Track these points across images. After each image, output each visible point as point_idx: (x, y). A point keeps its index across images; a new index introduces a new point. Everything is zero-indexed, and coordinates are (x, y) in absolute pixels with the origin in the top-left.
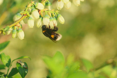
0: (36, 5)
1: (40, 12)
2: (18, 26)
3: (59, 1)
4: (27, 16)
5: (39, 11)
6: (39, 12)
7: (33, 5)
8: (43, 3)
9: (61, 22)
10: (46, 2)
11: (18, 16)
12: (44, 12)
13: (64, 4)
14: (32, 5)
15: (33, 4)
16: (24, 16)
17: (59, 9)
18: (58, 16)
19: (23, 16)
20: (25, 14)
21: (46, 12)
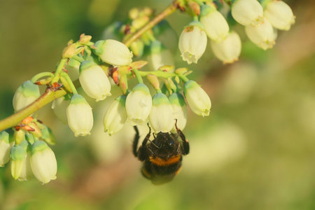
0: (98, 50)
1: (115, 74)
2: (27, 128)
3: (188, 31)
4: (63, 92)
5: (112, 70)
6: (111, 75)
7: (89, 52)
8: (128, 43)
9: (198, 110)
10: (148, 43)
11: (26, 92)
12: (133, 73)
13: (209, 40)
14: (86, 48)
15: (89, 47)
16: (50, 92)
17: (189, 63)
18: (187, 87)
19: (46, 92)
20: (55, 84)
21: (140, 74)
